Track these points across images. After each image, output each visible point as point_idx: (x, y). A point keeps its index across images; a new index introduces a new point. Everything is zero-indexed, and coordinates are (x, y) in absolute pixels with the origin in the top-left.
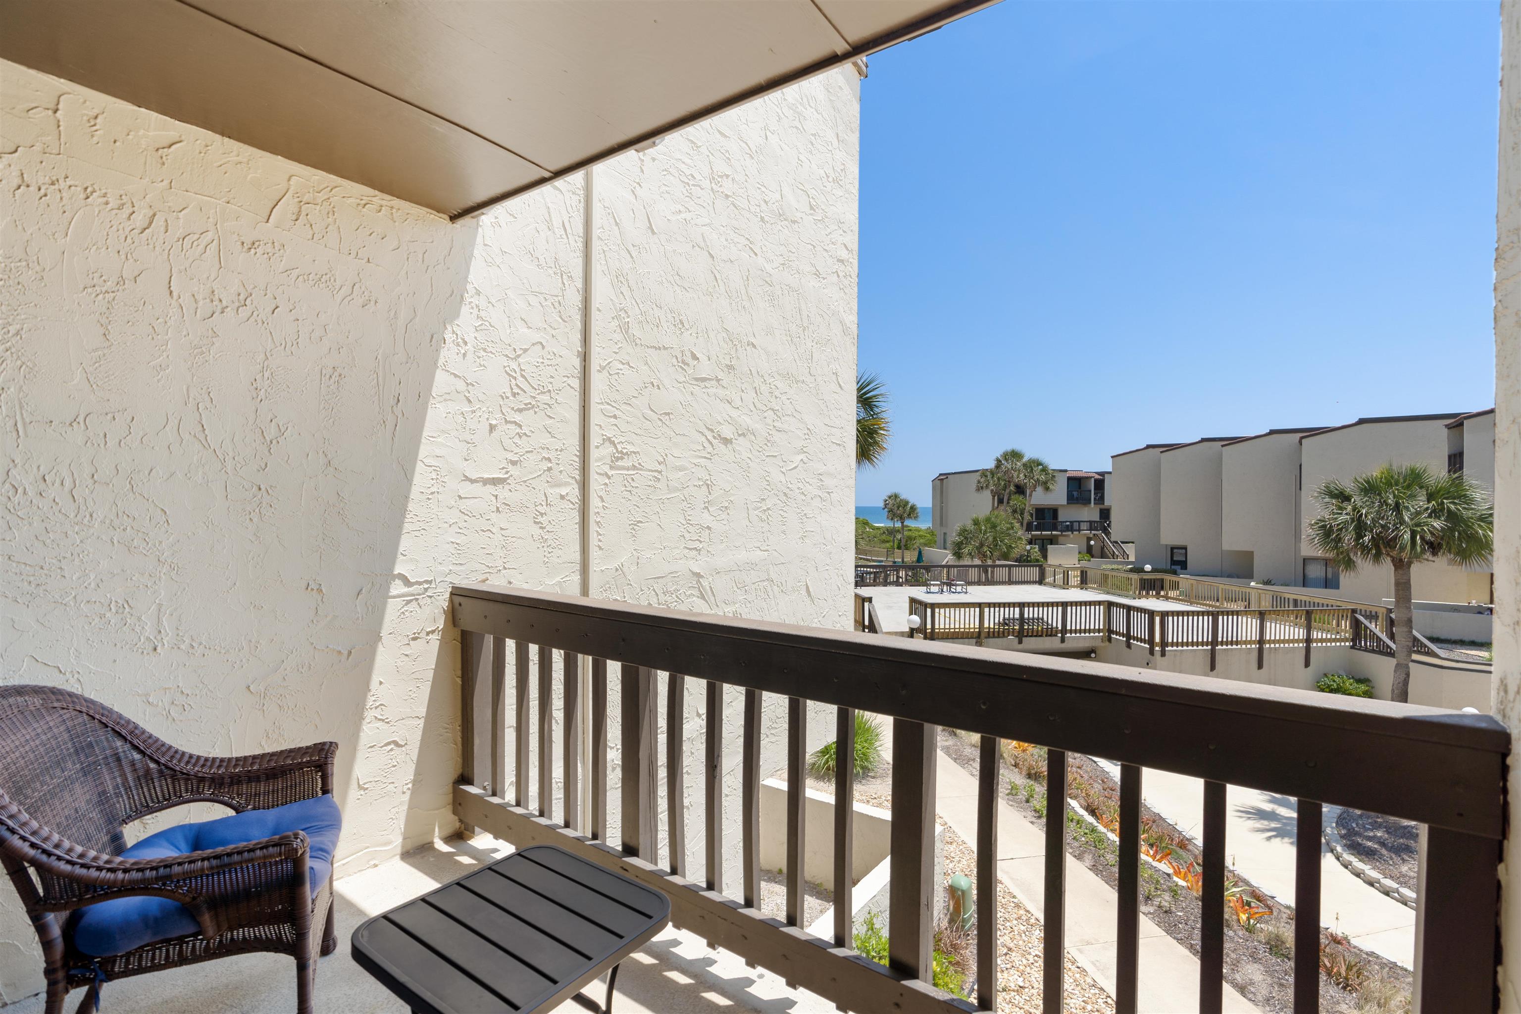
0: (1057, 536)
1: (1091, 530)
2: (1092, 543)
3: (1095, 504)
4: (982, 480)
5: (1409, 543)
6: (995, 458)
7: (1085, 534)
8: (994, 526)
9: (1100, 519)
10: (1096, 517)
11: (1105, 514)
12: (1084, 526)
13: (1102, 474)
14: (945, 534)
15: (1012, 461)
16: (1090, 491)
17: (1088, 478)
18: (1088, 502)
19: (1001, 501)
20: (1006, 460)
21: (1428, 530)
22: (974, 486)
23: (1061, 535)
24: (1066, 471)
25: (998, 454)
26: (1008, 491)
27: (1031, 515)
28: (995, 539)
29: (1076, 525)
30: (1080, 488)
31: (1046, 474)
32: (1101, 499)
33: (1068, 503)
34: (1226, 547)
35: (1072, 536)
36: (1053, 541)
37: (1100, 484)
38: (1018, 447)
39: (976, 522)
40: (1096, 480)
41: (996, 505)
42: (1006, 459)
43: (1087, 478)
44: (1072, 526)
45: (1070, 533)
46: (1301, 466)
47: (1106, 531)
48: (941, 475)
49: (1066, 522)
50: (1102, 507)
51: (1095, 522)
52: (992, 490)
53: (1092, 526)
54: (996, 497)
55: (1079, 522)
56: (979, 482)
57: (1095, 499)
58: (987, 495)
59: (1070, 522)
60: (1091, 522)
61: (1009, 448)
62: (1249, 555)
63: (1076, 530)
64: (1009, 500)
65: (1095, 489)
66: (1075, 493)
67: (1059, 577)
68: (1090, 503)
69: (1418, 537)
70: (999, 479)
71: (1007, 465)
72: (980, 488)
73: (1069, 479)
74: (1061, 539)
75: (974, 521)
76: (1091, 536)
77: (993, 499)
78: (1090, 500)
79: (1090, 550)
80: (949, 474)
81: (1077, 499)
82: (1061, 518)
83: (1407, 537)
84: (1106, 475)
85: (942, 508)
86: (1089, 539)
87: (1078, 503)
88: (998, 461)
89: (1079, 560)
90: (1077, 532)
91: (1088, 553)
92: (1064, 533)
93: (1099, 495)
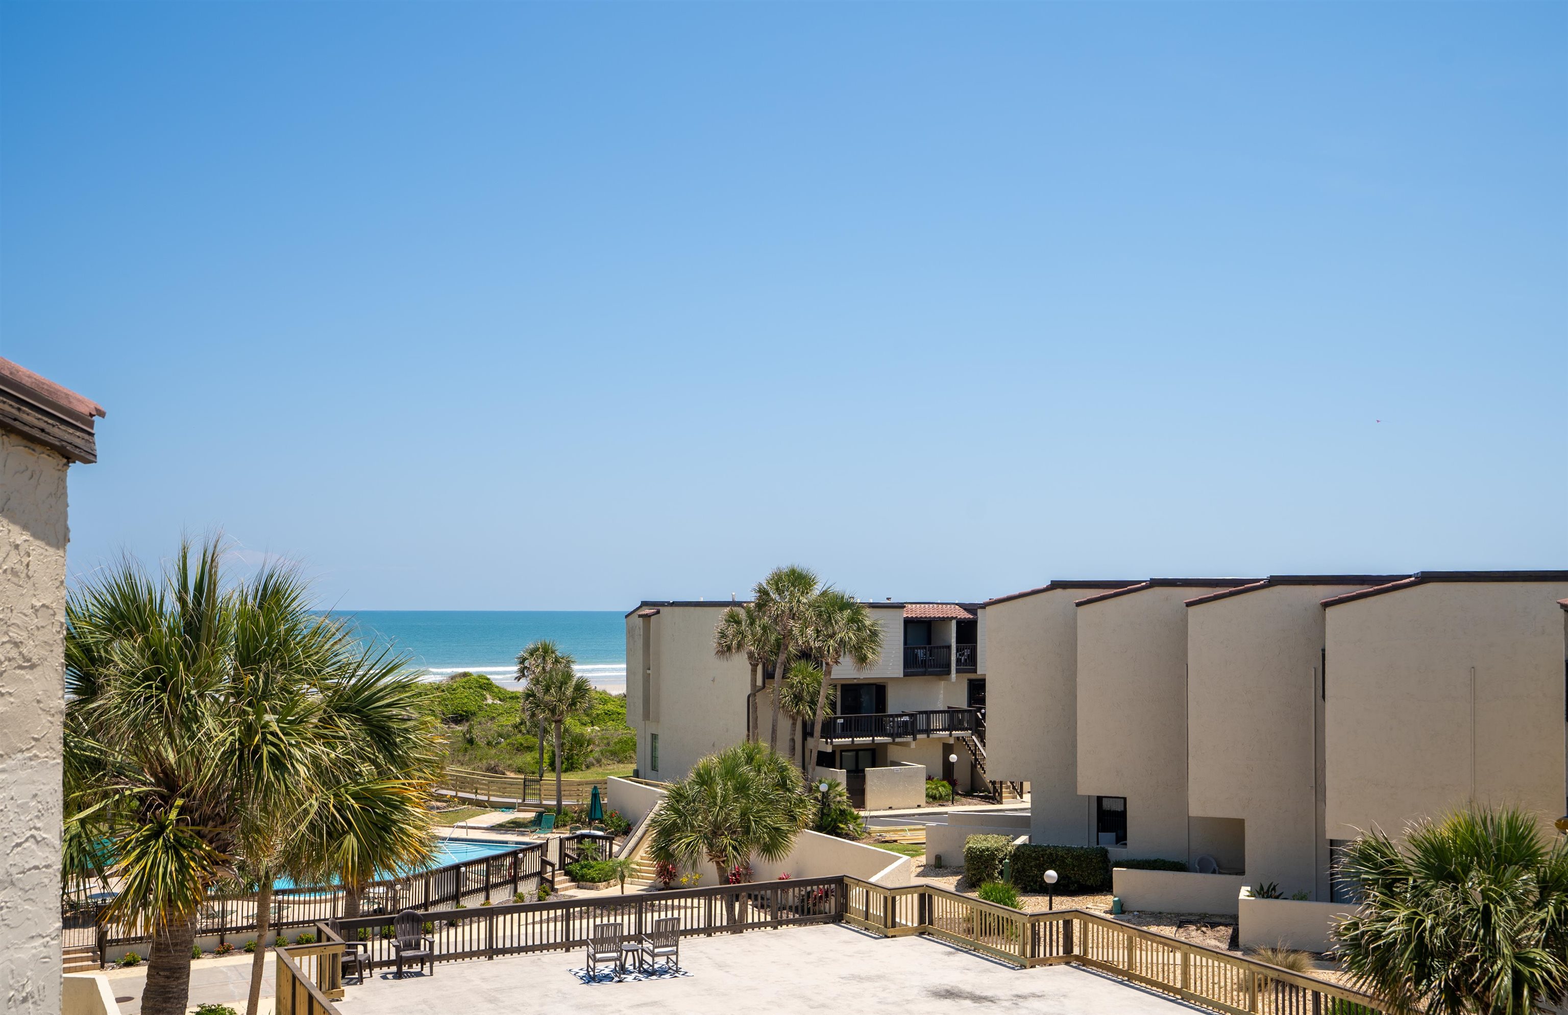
0: (885, 745)
1: (950, 728)
2: (953, 758)
3: (958, 671)
4: (730, 632)
5: (1511, 997)
6: (755, 585)
7: (940, 739)
8: (742, 788)
9: (970, 705)
10: (961, 701)
11: (977, 689)
12: (938, 722)
13: (972, 608)
14: (654, 737)
15: (792, 594)
16: (949, 647)
17: (946, 620)
18: (945, 668)
19: (769, 675)
20: (779, 591)
21: (1542, 977)
22: (713, 644)
23: (894, 743)
24: (901, 606)
25: (762, 577)
26: (782, 657)
27: (833, 705)
28: (744, 814)
29: (921, 721)
30: (929, 642)
31: (859, 629)
32: (969, 661)
33: (906, 675)
34: (1195, 810)
35: (913, 745)
36: (876, 757)
37: (967, 630)
38: (802, 563)
39: (704, 779)
40: (961, 623)
41: (759, 682)
42: (777, 589)
43: (942, 618)
44: (914, 723)
45: (909, 738)
46: (1324, 650)
47: (978, 728)
48: (645, 604)
49: (901, 716)
50: (972, 676)
51: (957, 710)
52: (751, 655)
53: (954, 718)
54: (760, 668)
55: (928, 713)
56: (723, 635)
57: (958, 661)
58: (740, 664)
59: (911, 715)
60: (951, 712)
61: (785, 564)
62: (1236, 828)
63: (921, 732)
64: (786, 670)
65: (957, 642)
66: (920, 653)
67: (877, 909)
68: (949, 673)
69: (1526, 993)
70: (764, 628)
71: (780, 603)
72: (725, 650)
73: (908, 622)
74: (894, 752)
75: (699, 775)
76: (952, 741)
77: (754, 671)
78: (949, 666)
79: (948, 770)
80: (662, 604)
81: (924, 663)
82: (893, 706)
83: (1507, 981)
84: (979, 611)
85: (647, 679)
86: (948, 749)
87: (924, 674)
88: (763, 592)
89: (927, 796)
90: (924, 736)
91: (945, 783)
92: (897, 740)
93: (967, 652)
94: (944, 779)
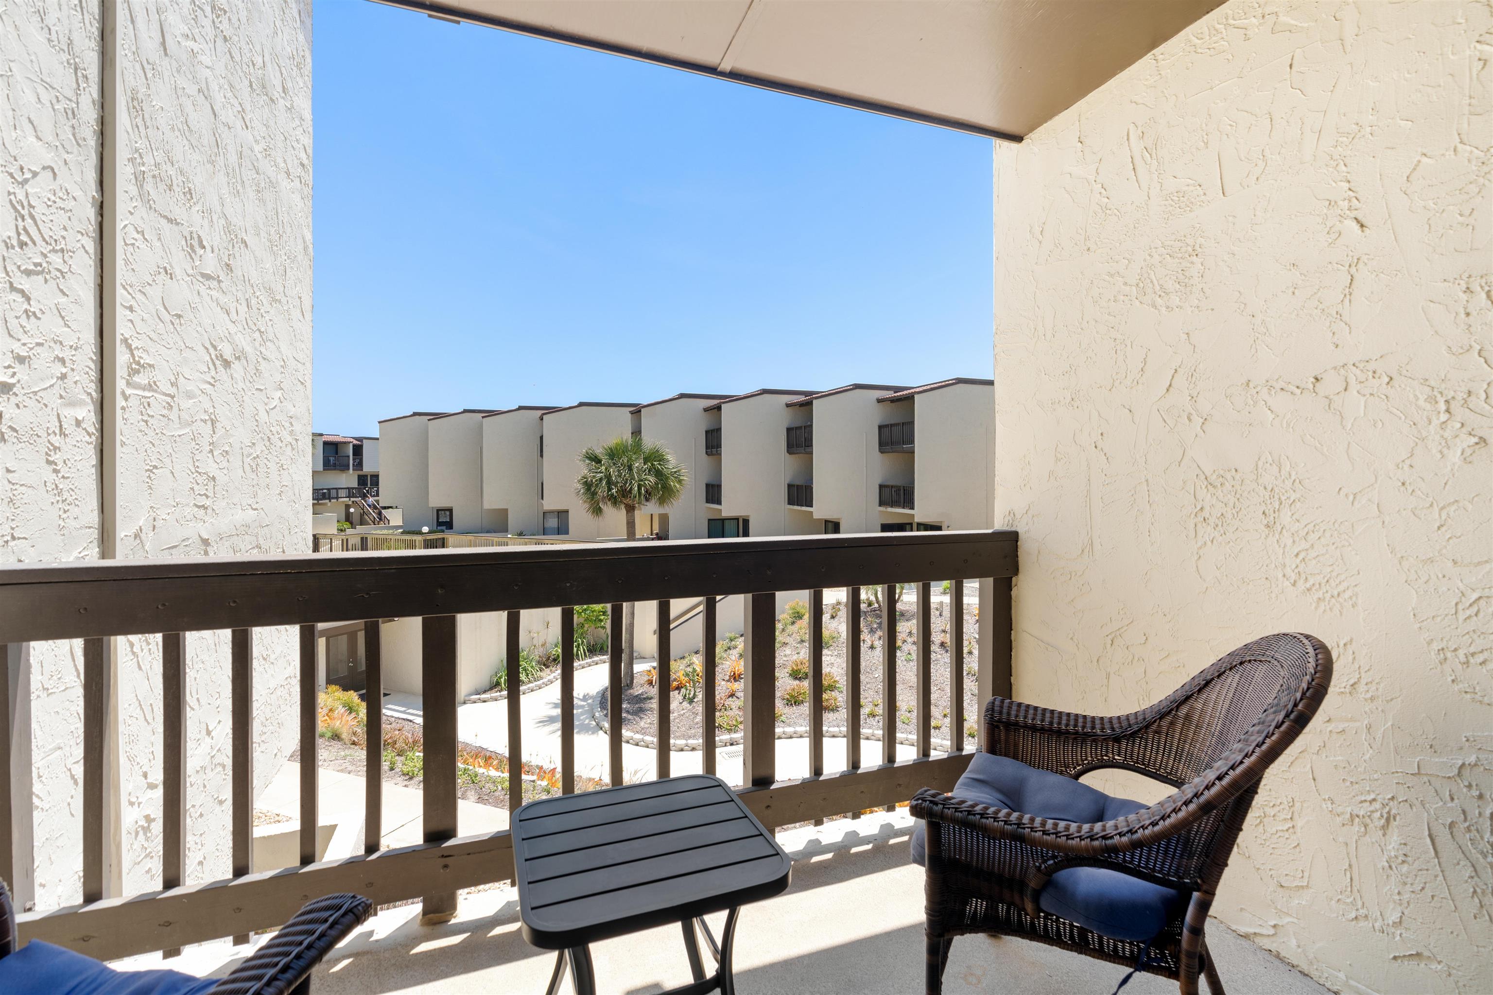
1: (349, 497)
2: (352, 510)
3: (353, 470)
5: (637, 493)
7: (345, 502)
9: (360, 485)
10: (355, 484)
11: (363, 481)
12: (342, 493)
13: (360, 439)
16: (349, 457)
18: (347, 467)
21: (647, 483)
24: (321, 435)
29: (333, 493)
30: (337, 453)
32: (359, 465)
33: (324, 470)
34: (486, 506)
35: (329, 504)
37: (358, 450)
40: (354, 446)
43: (345, 443)
44: (329, 493)
45: (327, 501)
46: (541, 438)
49: (322, 489)
50: (360, 473)
51: (353, 488)
53: (351, 493)
55: (337, 489)
57: (353, 465)
59: (328, 490)
60: (349, 489)
62: (503, 514)
63: (333, 498)
65: (353, 455)
66: (332, 459)
68: (349, 469)
69: (641, 489)
73: (326, 444)
76: (350, 503)
78: (349, 465)
79: (348, 518)
81: (334, 464)
83: (636, 489)
84: (364, 442)
86: (348, 507)
87: (335, 470)
89: (338, 530)
90: (335, 500)
91: (347, 523)
92: (320, 502)
93: (358, 461)
94: (346, 521)
